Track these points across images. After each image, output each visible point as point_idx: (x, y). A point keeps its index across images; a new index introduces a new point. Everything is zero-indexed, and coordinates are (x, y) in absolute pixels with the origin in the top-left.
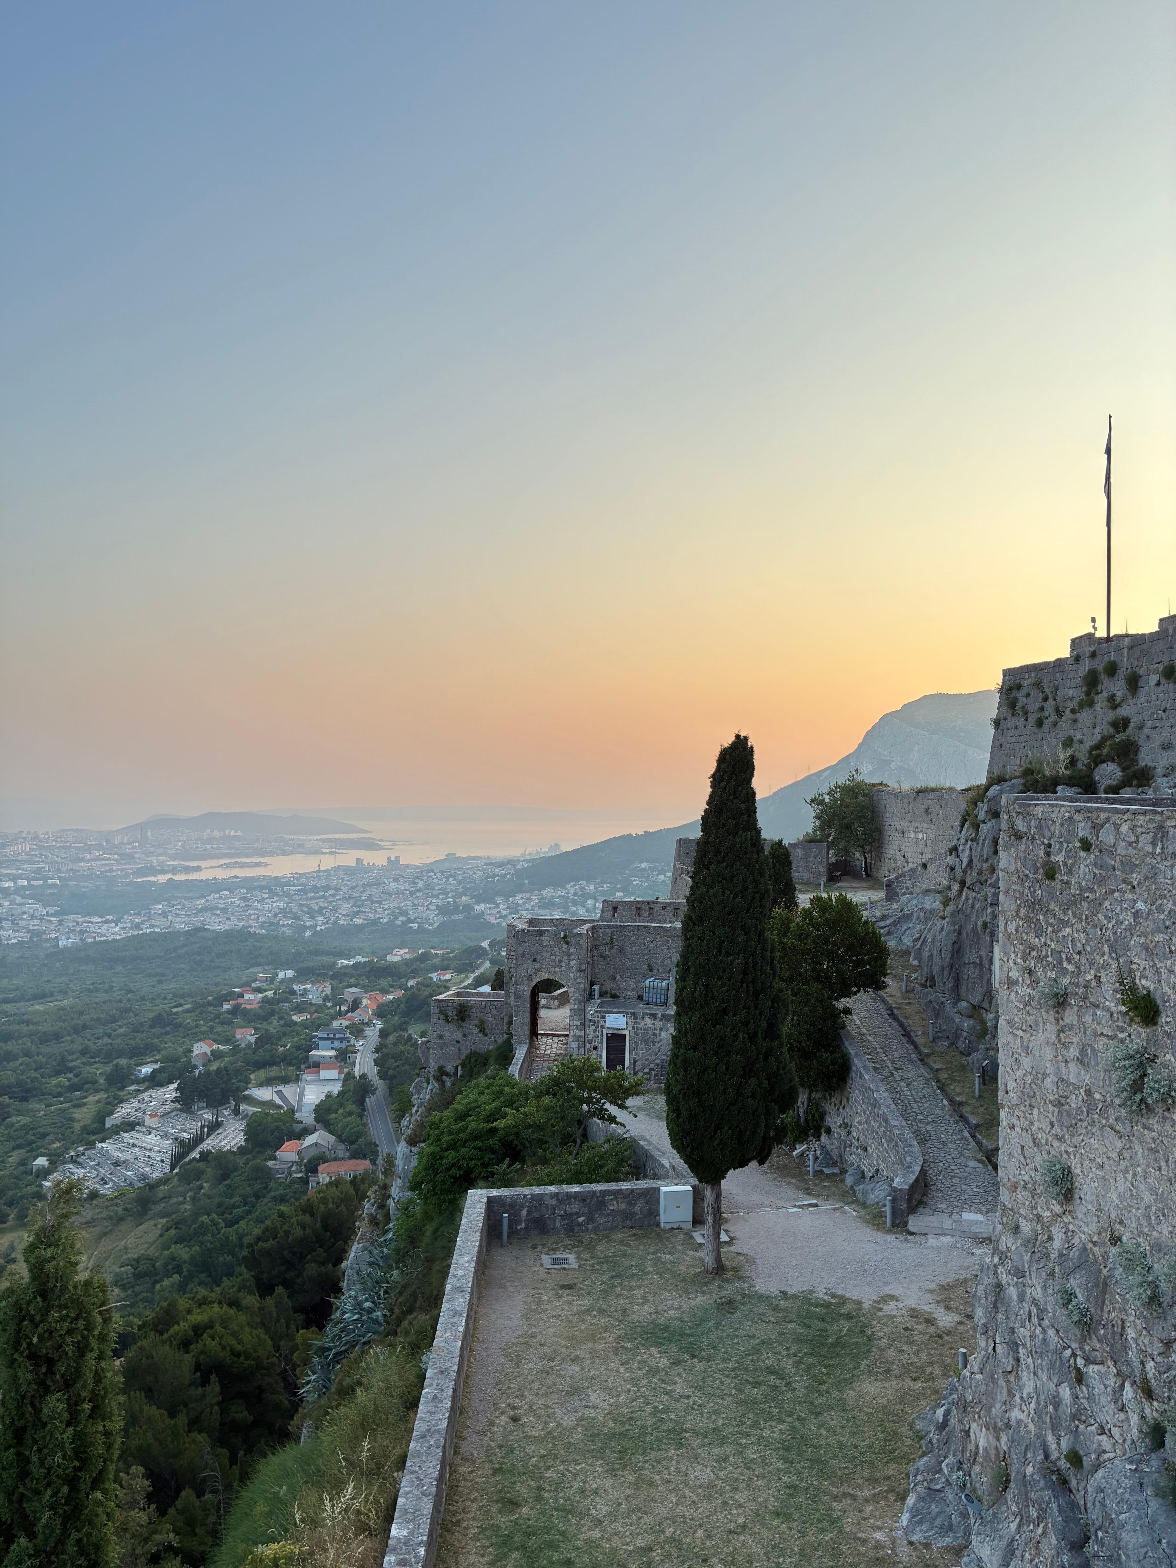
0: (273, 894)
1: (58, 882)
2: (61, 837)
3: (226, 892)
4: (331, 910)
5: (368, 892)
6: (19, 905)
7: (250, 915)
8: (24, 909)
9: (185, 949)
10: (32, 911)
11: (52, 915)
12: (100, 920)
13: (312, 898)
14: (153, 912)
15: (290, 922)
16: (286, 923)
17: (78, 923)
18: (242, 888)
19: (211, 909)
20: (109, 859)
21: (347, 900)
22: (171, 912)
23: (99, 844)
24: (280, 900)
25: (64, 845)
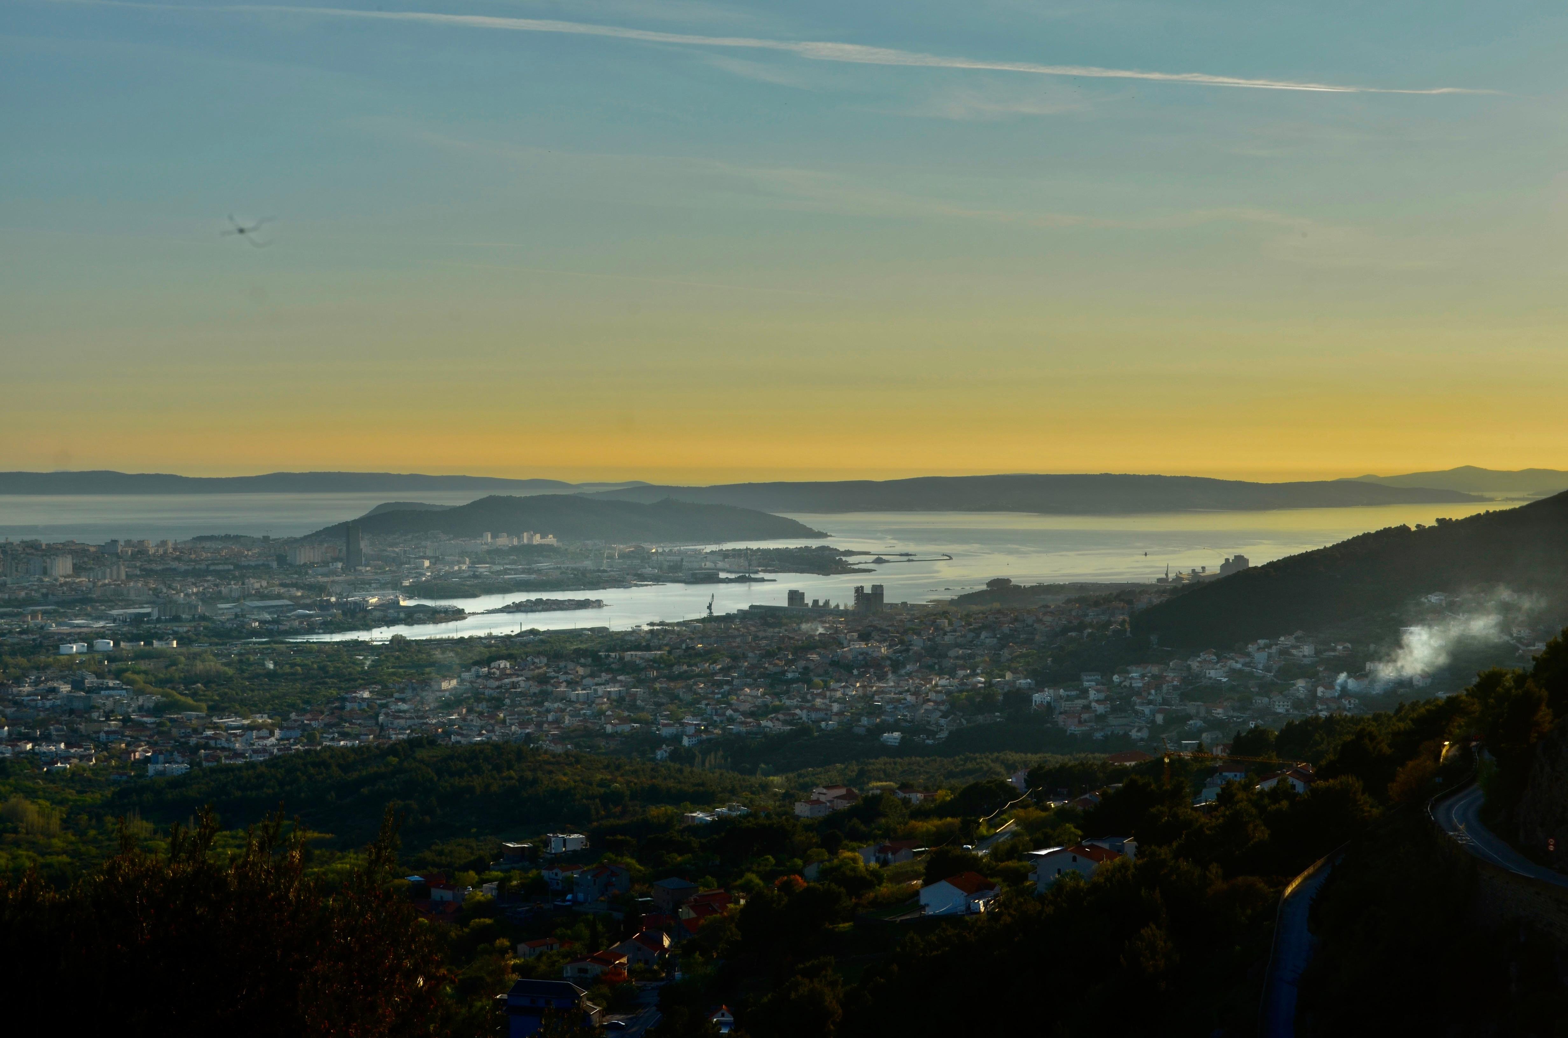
1: (174, 645)
2: (190, 552)
3: (503, 664)
4: (718, 702)
5: (802, 663)
6: (89, 690)
7: (546, 712)
8: (98, 698)
10: (109, 702)
13: (682, 676)
14: (349, 706)
16: (618, 728)
17: (195, 730)
18: (539, 654)
20: (279, 597)
21: (754, 678)
22: (385, 706)
23: (263, 565)
24: (614, 681)
25: (194, 569)
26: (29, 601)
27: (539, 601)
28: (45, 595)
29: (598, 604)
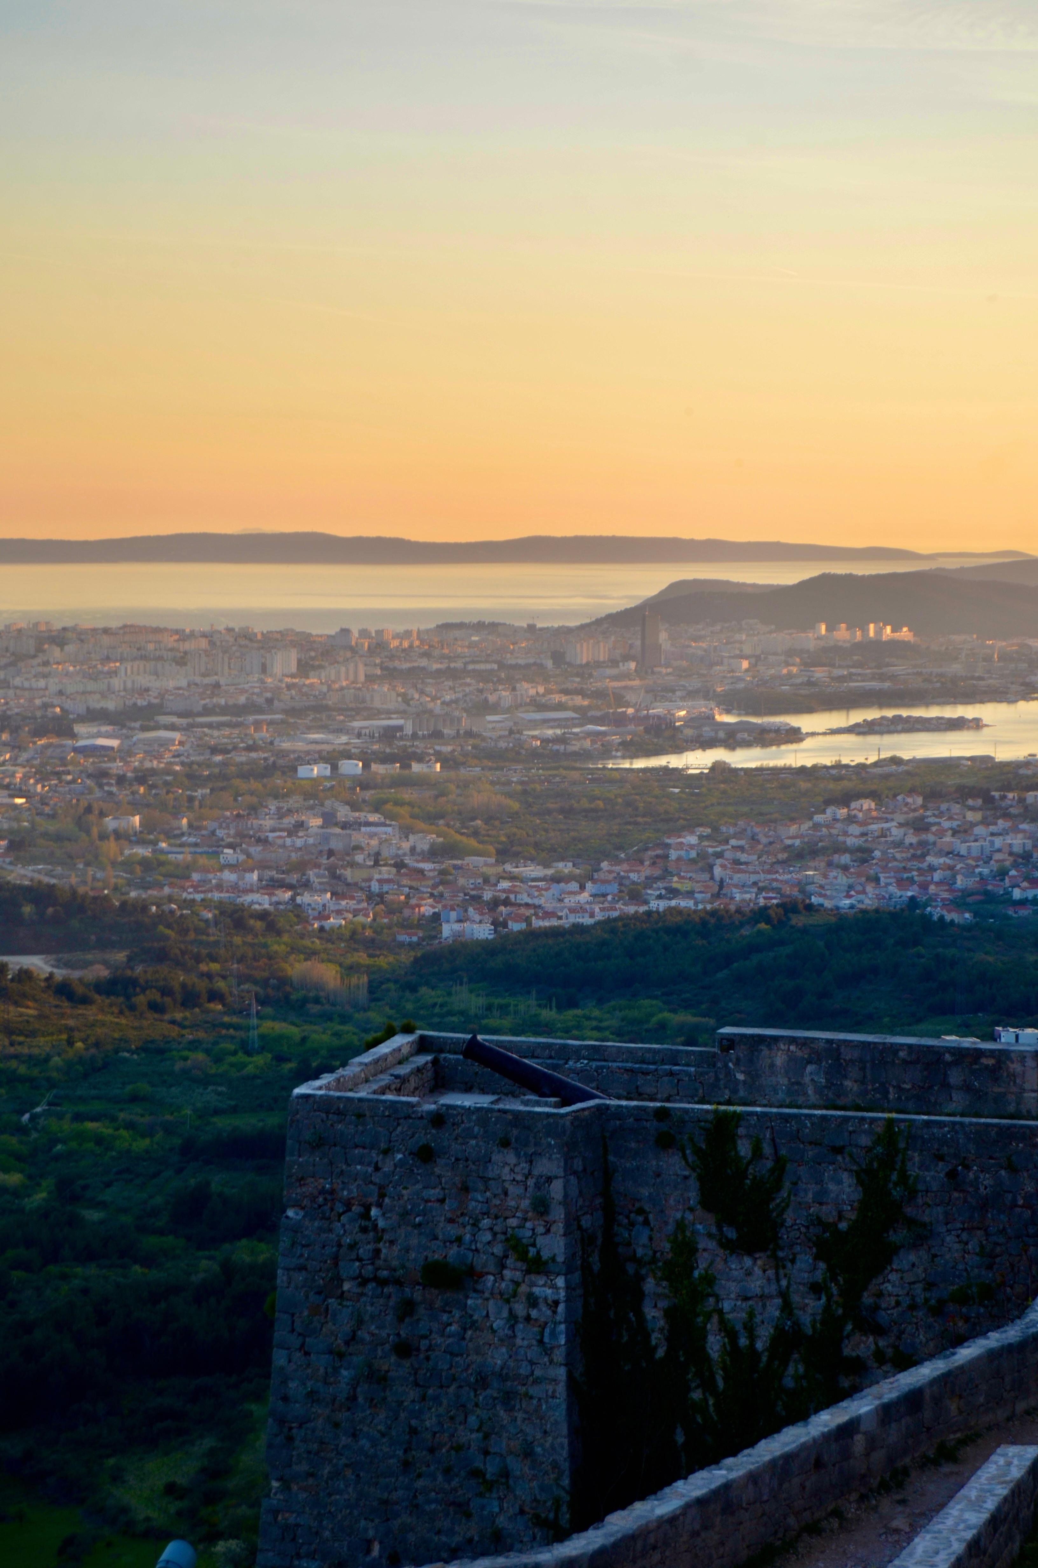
1: (437, 767)
2: (440, 645)
3: (868, 804)
6: (345, 826)
7: (930, 869)
8: (358, 837)
10: (374, 842)
11: (425, 856)
12: (539, 872)
14: (673, 855)
17: (486, 881)
18: (912, 791)
19: (826, 851)
20: (560, 707)
22: (719, 855)
23: (535, 664)
24: (1015, 830)
25: (448, 668)
26: (250, 708)
27: (898, 718)
28: (270, 701)
29: (977, 724)
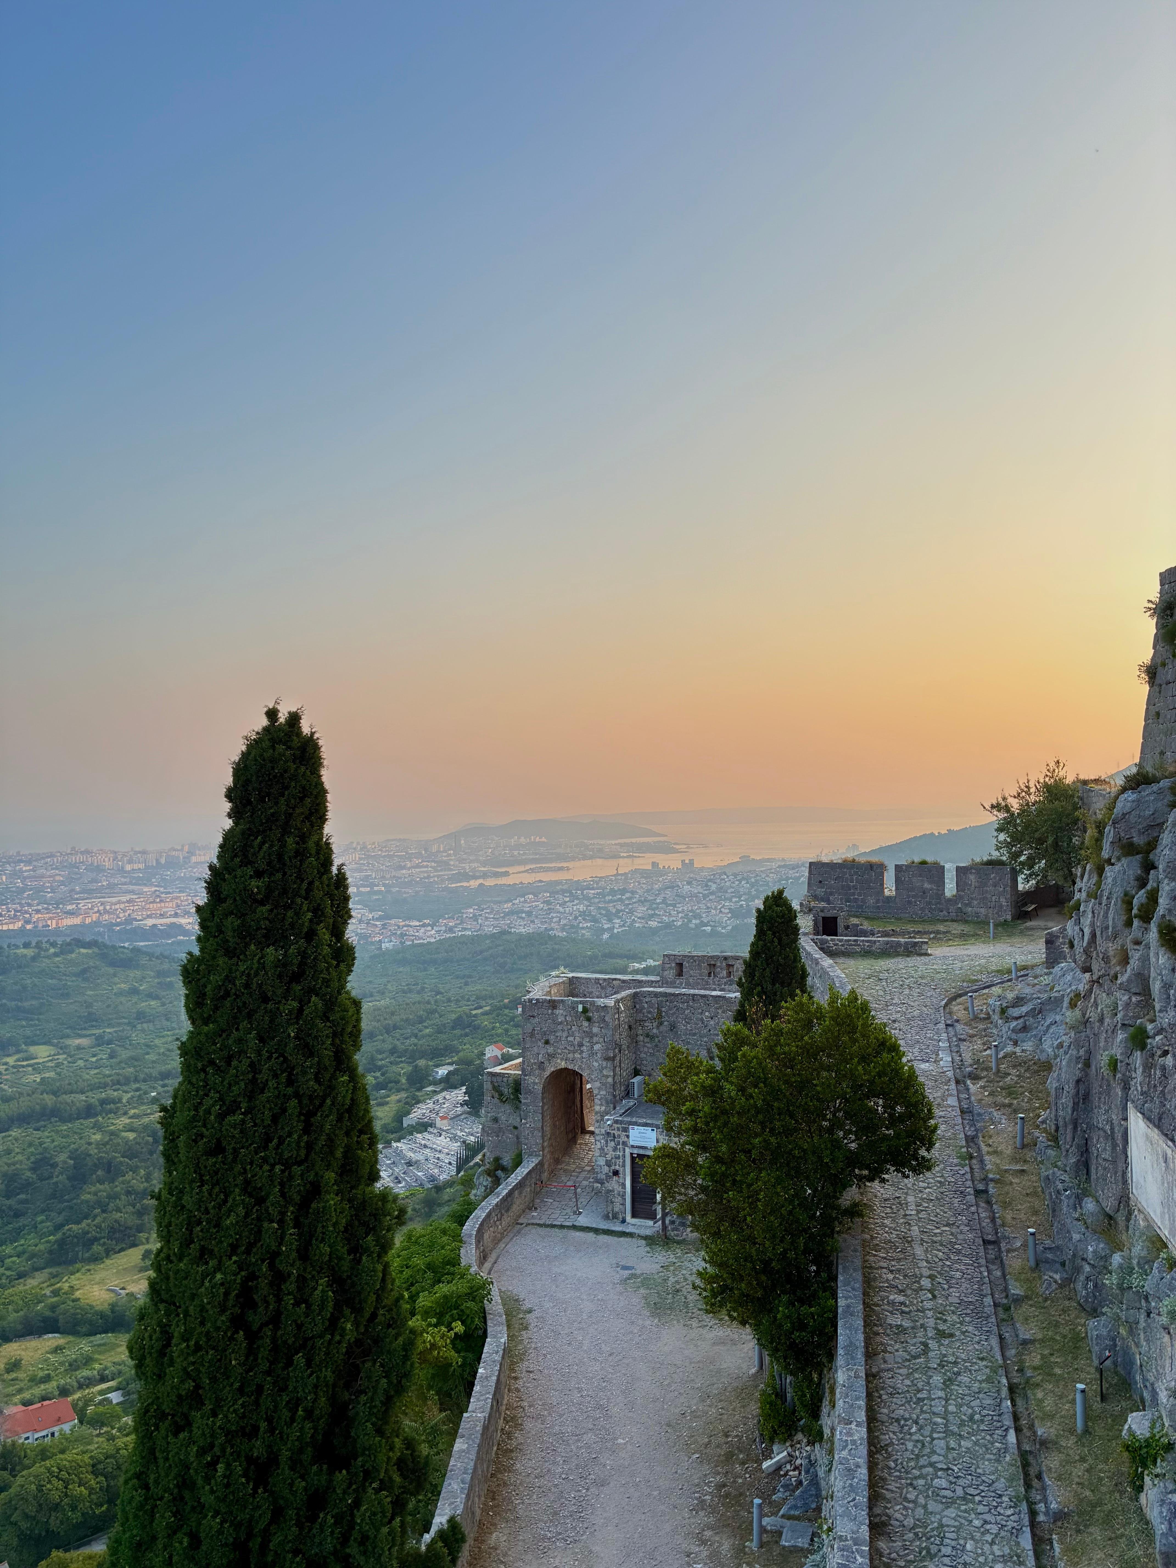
0: (573, 897)
1: (383, 889)
2: (385, 847)
3: (531, 896)
4: (628, 913)
5: (663, 895)
7: (553, 917)
9: (491, 951)
10: (359, 916)
11: (378, 919)
12: (417, 924)
13: (610, 901)
14: (465, 916)
15: (589, 925)
16: (585, 925)
17: (399, 927)
18: (546, 892)
19: (517, 913)
20: (427, 866)
21: (642, 902)
22: (480, 915)
23: (418, 852)
24: (580, 903)
25: (388, 854)
27: (541, 868)
29: (568, 869)
